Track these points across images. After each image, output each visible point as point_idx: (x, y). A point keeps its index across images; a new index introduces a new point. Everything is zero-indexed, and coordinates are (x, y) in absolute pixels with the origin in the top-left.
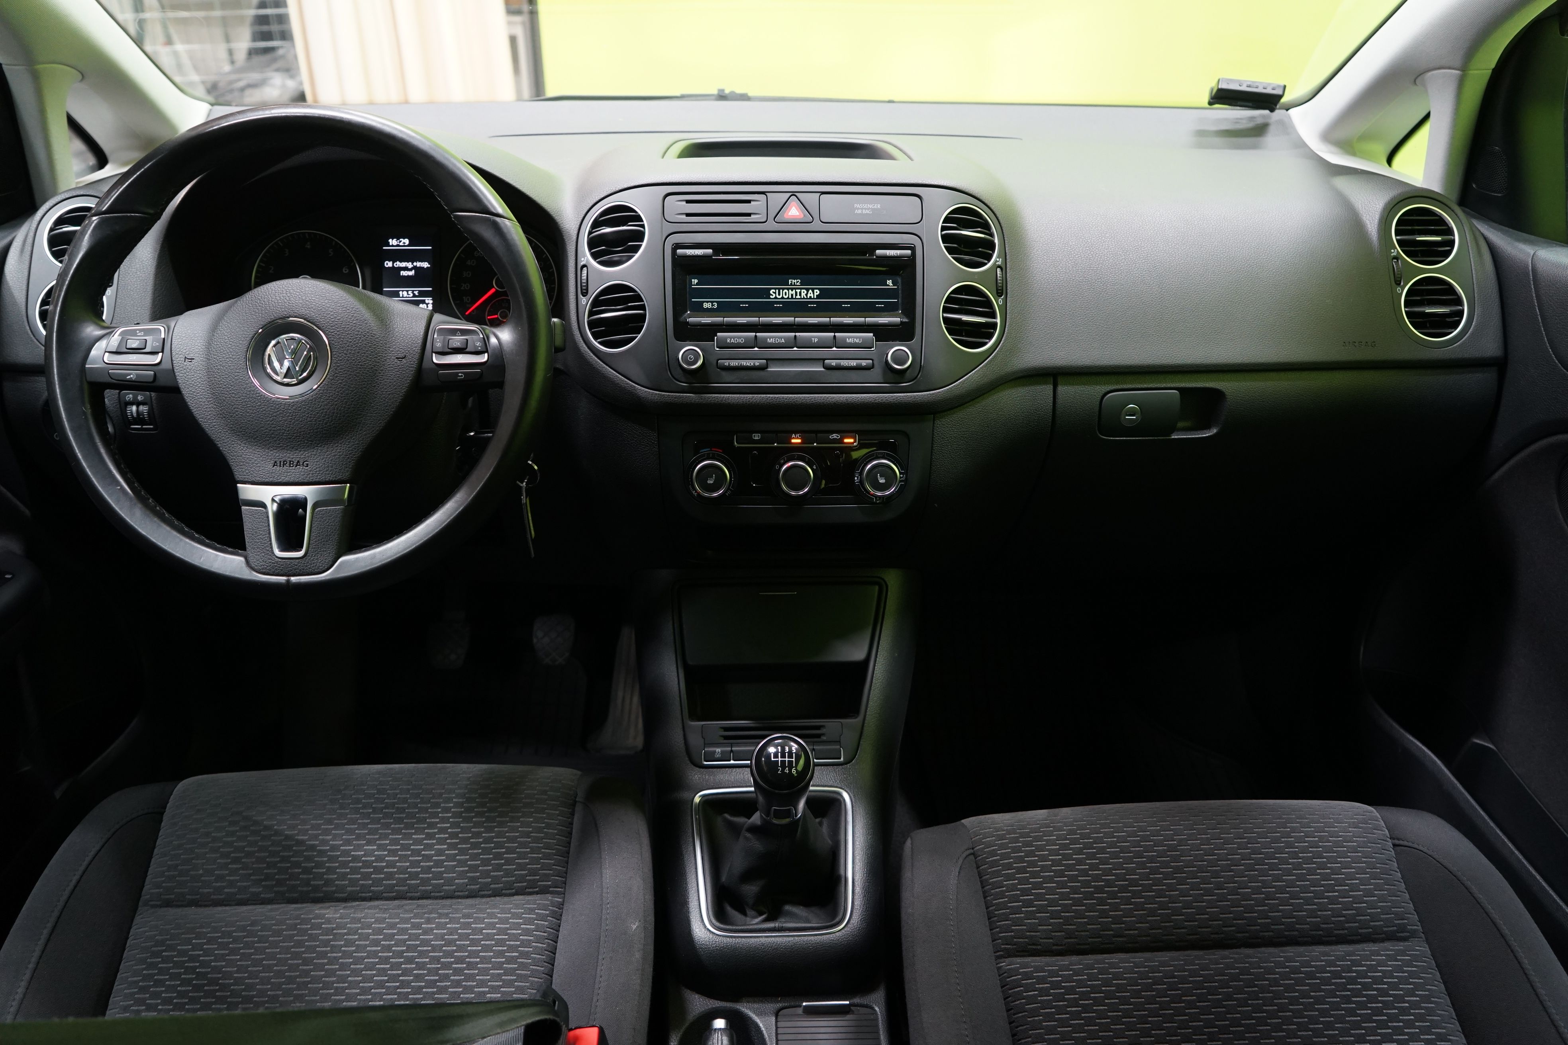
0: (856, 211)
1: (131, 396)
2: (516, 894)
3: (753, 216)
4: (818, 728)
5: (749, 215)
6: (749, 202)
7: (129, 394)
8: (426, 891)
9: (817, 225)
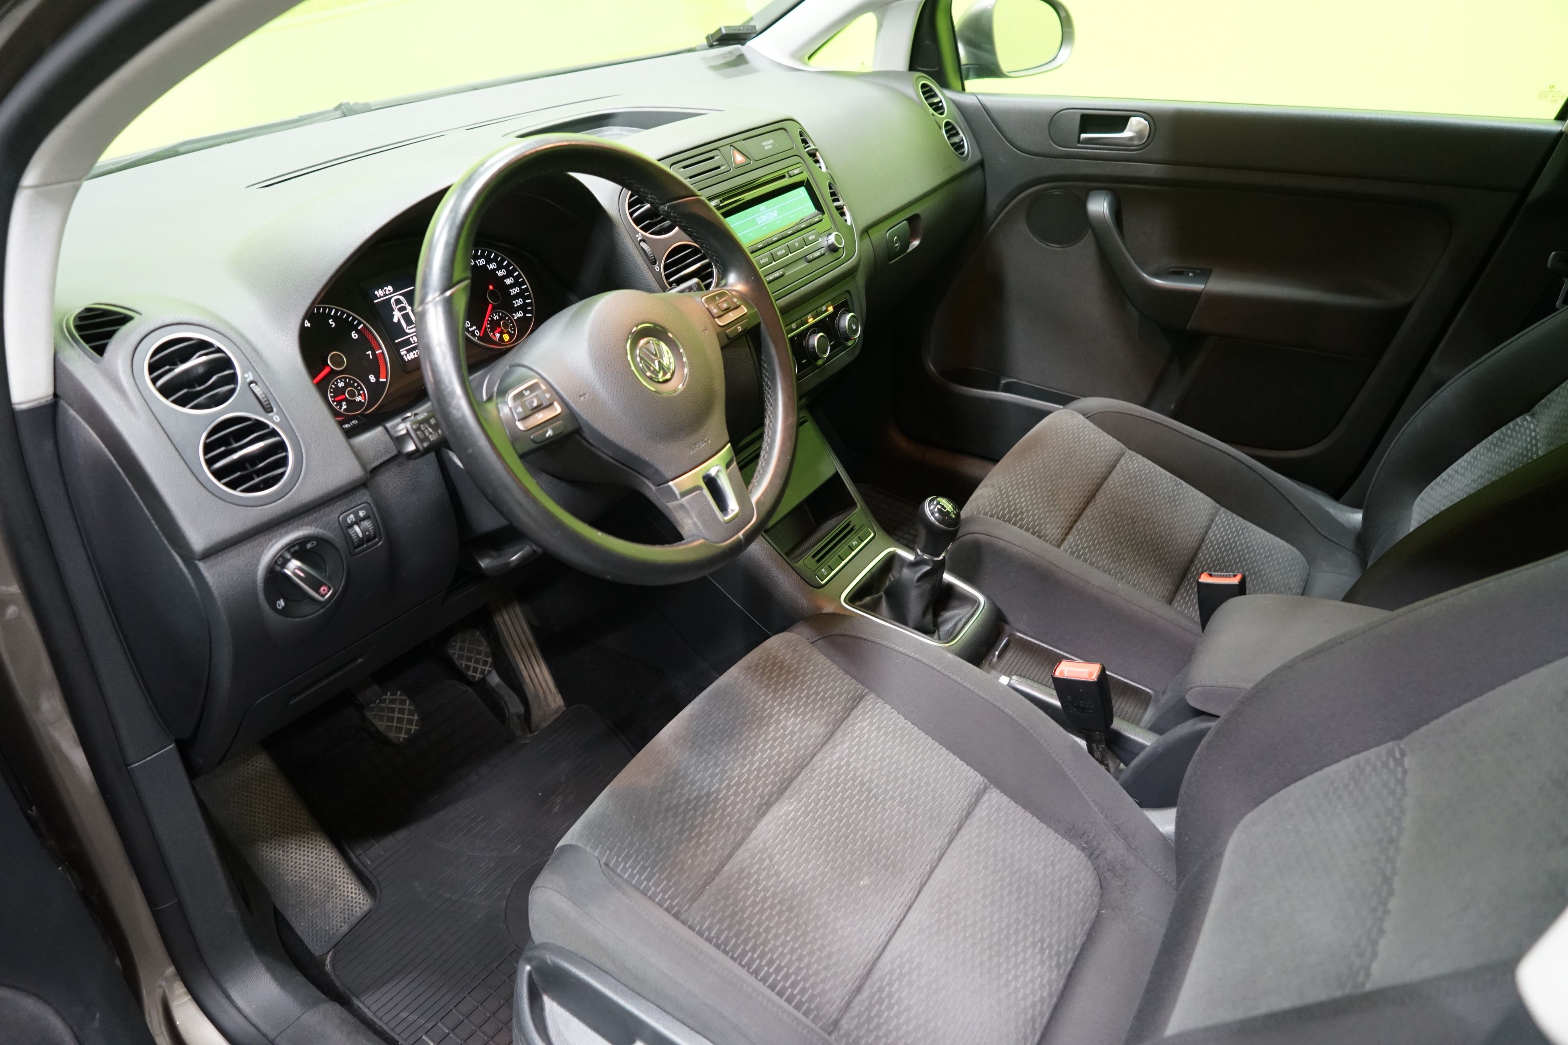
0: (766, 148)
1: (352, 516)
2: (852, 710)
3: (722, 168)
4: (848, 525)
5: (719, 167)
6: (713, 158)
7: (349, 515)
8: (812, 751)
9: (753, 165)
